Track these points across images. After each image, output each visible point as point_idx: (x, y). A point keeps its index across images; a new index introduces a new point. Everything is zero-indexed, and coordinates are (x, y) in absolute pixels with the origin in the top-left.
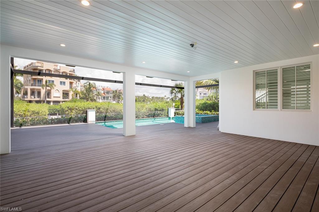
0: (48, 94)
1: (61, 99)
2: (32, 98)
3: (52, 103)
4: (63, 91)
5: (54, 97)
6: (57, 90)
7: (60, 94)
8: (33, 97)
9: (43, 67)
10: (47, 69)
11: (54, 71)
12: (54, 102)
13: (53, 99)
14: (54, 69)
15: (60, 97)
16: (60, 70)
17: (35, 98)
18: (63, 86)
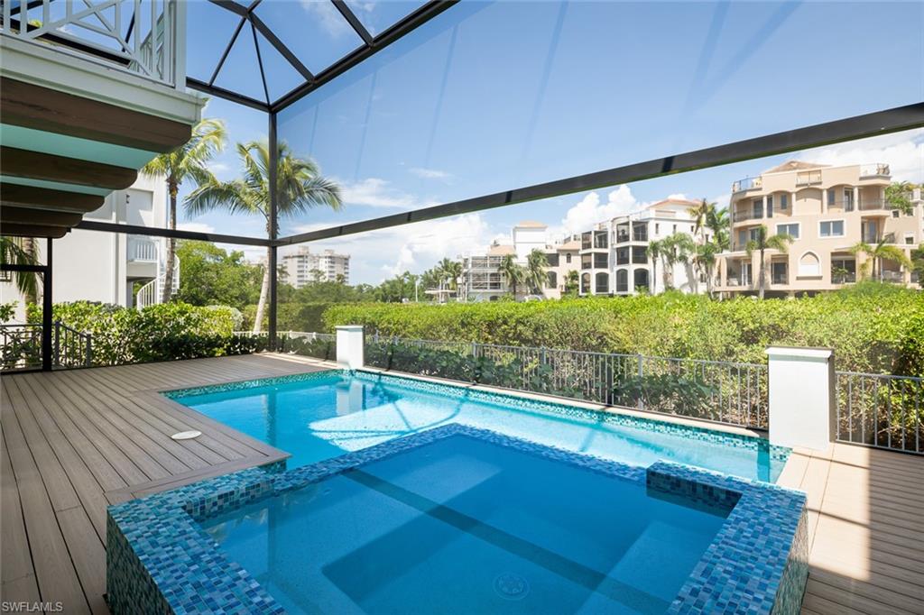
0: (780, 269)
1: (826, 284)
2: (733, 285)
3: (791, 298)
4: (833, 254)
5: (798, 278)
6: (810, 253)
7: (823, 268)
8: (735, 282)
9: (760, 189)
10: (776, 193)
11: (797, 193)
12: (799, 294)
13: (793, 285)
14: (797, 186)
15: (820, 278)
16: (820, 183)
17: (740, 284)
18: (832, 236)
